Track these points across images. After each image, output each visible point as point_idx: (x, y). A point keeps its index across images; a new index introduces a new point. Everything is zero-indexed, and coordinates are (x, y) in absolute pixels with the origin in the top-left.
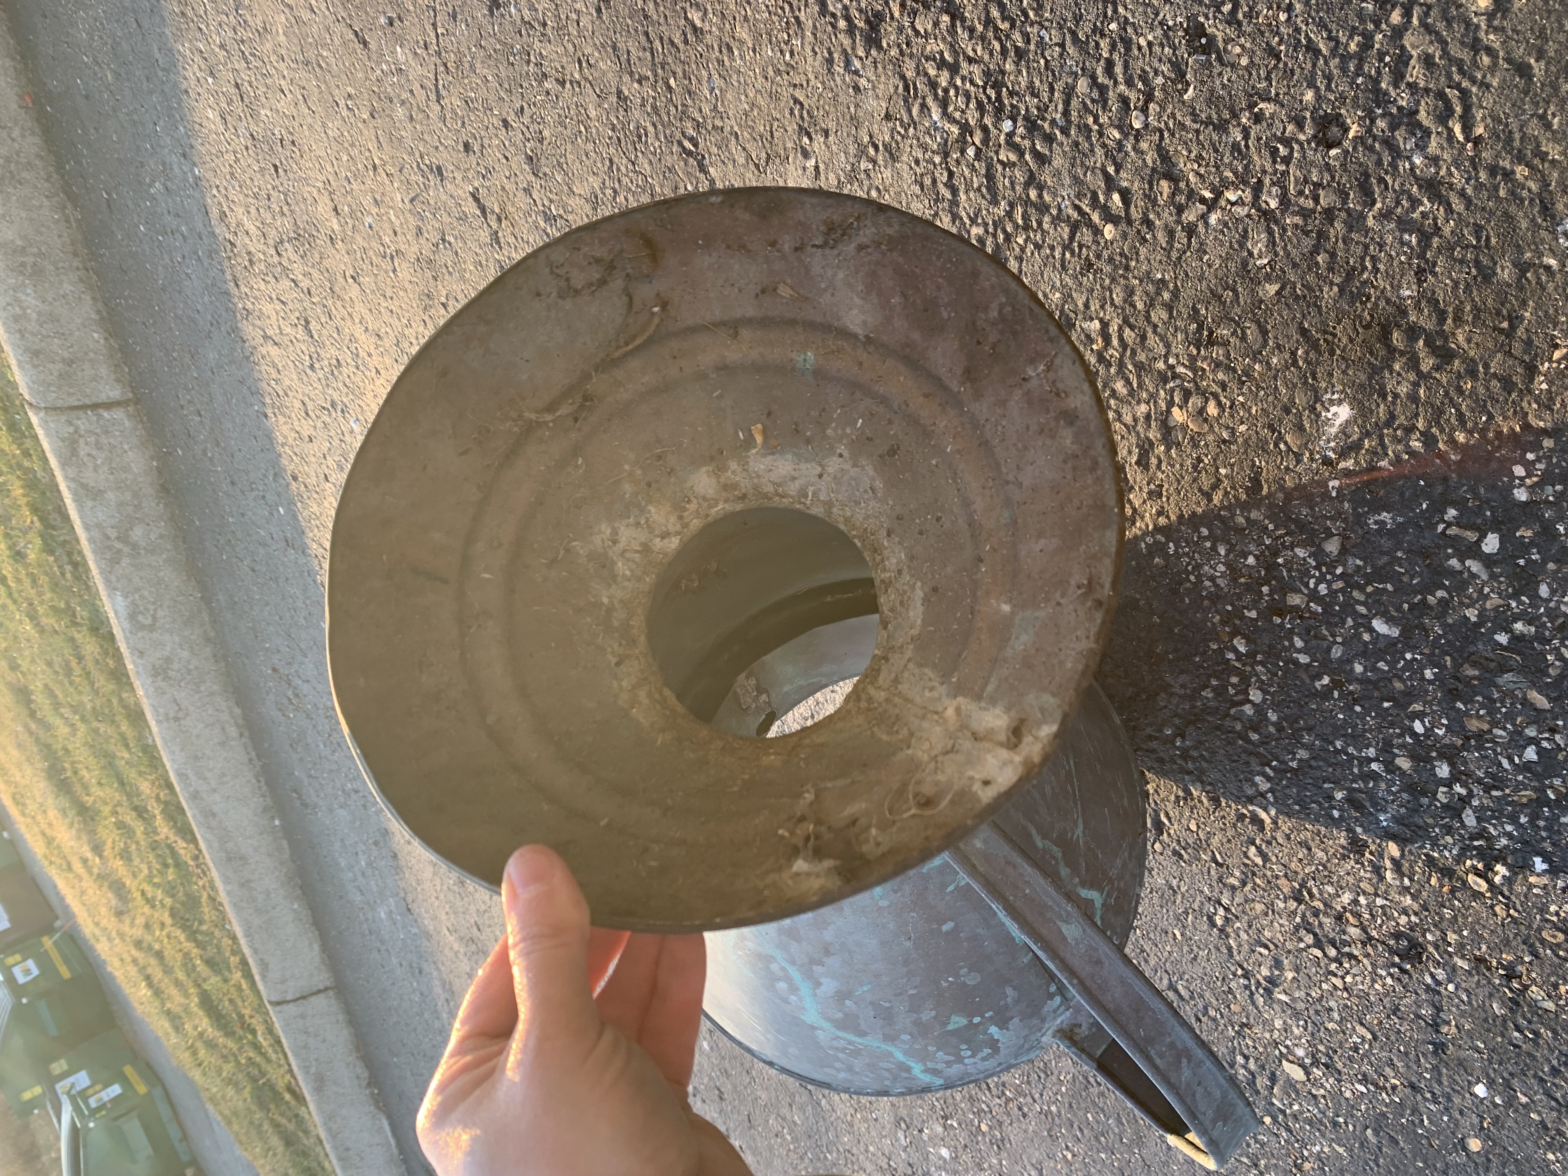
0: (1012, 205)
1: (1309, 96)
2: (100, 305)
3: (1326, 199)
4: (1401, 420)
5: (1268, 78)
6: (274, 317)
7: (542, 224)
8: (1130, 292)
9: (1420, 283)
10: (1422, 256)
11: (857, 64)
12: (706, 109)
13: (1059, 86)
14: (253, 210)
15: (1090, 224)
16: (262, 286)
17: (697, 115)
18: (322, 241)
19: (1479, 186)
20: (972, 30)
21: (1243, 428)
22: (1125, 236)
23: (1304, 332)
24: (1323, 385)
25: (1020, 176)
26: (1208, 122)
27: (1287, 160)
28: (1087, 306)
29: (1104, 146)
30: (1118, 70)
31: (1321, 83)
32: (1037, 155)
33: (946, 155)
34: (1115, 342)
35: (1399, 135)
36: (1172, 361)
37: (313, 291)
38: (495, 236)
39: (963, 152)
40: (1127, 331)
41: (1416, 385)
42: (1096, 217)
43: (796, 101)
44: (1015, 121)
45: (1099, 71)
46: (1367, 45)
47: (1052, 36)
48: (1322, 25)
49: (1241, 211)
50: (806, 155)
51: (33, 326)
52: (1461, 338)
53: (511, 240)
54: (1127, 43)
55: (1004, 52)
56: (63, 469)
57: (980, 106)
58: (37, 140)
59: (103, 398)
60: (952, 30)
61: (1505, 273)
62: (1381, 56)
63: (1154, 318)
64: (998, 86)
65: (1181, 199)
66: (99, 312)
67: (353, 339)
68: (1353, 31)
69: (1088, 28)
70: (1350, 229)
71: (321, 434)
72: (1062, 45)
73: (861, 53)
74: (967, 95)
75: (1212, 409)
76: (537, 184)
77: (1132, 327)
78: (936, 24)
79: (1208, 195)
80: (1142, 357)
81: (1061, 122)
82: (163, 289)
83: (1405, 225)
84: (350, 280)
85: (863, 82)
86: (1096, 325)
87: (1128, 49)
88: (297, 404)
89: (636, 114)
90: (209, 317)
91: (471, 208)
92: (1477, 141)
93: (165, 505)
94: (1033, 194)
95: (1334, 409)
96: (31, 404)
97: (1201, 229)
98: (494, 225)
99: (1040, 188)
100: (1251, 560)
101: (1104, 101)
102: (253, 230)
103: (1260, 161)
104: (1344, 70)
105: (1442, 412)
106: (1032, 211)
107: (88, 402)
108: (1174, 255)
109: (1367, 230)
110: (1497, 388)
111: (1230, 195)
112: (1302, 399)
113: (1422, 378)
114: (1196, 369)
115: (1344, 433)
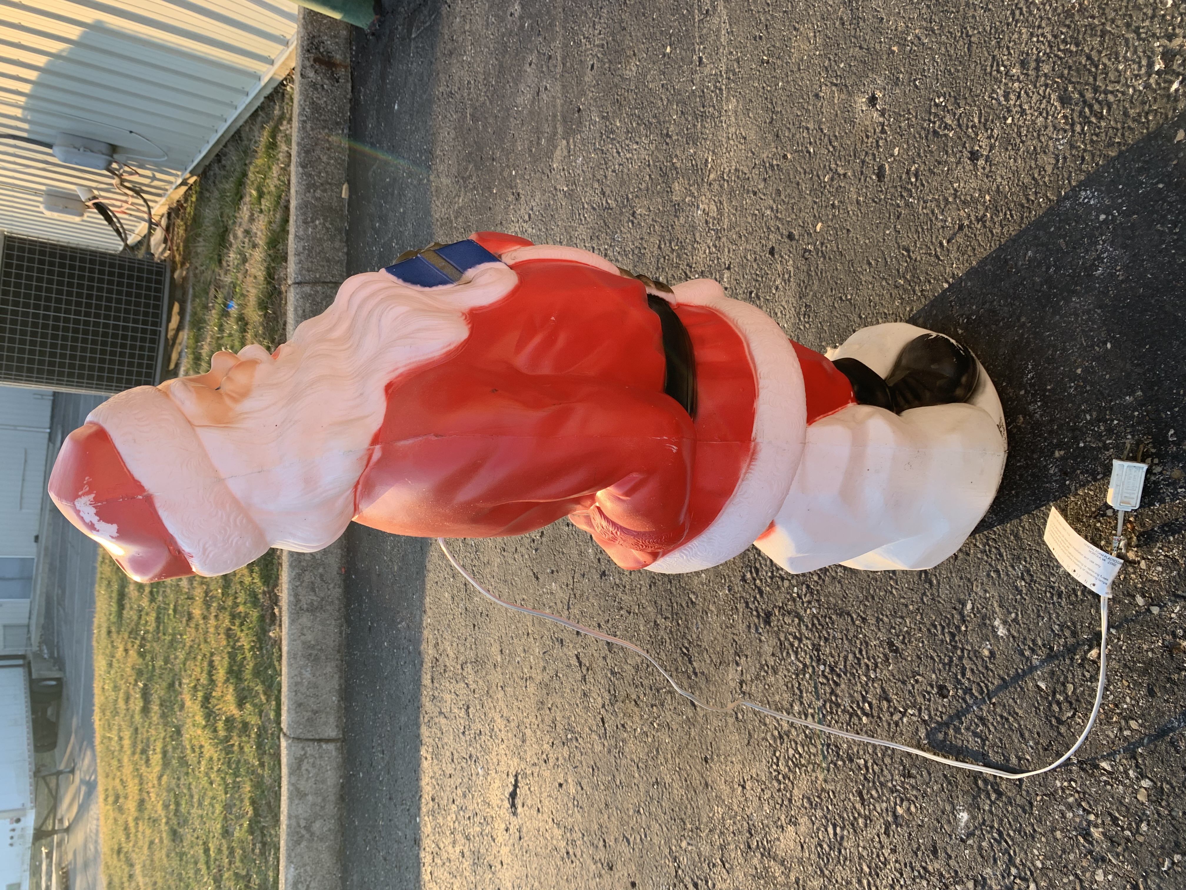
0: (825, 701)
1: (934, 676)
2: (342, 681)
3: (945, 719)
4: (988, 823)
5: (918, 667)
6: (449, 702)
7: (609, 675)
10: (983, 748)
11: (761, 630)
12: (694, 636)
13: (842, 655)
14: (455, 644)
15: (857, 716)
16: (447, 684)
17: (689, 638)
18: (489, 666)
19: (998, 722)
20: (807, 626)
21: (926, 819)
22: (871, 722)
23: (945, 776)
24: (956, 802)
25: (828, 690)
26: (899, 680)
27: (929, 700)
28: (858, 752)
29: (861, 683)
30: (864, 653)
31: (937, 671)
32: (834, 682)
33: (797, 675)
34: (871, 771)
35: (968, 697)
36: (894, 783)
37: (477, 691)
38: (584, 678)
39: (804, 675)
40: (875, 766)
41: (991, 806)
42: (859, 712)
43: (734, 640)
44: (825, 665)
45: (857, 652)
46: (951, 660)
47: (838, 635)
48: (934, 650)
49: (915, 719)
50: (738, 664)
51: (303, 689)
52: (1004, 787)
53: (592, 681)
54: (867, 644)
55: (820, 637)
56: (289, 777)
57: (811, 657)
58: (340, 590)
59: (325, 736)
60: (799, 625)
62: (957, 665)
63: (886, 762)
64: (818, 650)
65: (892, 710)
66: (340, 685)
67: (493, 720)
68: (945, 655)
69: (852, 635)
70: (956, 732)
71: (458, 773)
72: (842, 639)
73: (762, 626)
74: (805, 651)
75: (913, 809)
76: (610, 656)
77: (877, 765)
78: (793, 621)
79: (902, 710)
80: (882, 779)
81: (844, 670)
82: (386, 678)
83: (975, 734)
84: (500, 688)
85: (763, 638)
87: (867, 646)
88: (448, 754)
89: (662, 633)
90: (409, 697)
91: (574, 662)
92: (994, 704)
93: (339, 809)
94: (833, 698)
95: (961, 814)
96: (285, 735)
97: (901, 724)
98: (585, 672)
99: (837, 696)
101: (860, 664)
102: (451, 655)
103: (920, 699)
104: (945, 669)
105: (1003, 820)
106: (833, 705)
107: (317, 737)
108: (891, 734)
109: (962, 734)
110: (1020, 811)
111: (910, 711)
112: (948, 808)
113: (993, 803)
114: (904, 788)
115: (967, 826)
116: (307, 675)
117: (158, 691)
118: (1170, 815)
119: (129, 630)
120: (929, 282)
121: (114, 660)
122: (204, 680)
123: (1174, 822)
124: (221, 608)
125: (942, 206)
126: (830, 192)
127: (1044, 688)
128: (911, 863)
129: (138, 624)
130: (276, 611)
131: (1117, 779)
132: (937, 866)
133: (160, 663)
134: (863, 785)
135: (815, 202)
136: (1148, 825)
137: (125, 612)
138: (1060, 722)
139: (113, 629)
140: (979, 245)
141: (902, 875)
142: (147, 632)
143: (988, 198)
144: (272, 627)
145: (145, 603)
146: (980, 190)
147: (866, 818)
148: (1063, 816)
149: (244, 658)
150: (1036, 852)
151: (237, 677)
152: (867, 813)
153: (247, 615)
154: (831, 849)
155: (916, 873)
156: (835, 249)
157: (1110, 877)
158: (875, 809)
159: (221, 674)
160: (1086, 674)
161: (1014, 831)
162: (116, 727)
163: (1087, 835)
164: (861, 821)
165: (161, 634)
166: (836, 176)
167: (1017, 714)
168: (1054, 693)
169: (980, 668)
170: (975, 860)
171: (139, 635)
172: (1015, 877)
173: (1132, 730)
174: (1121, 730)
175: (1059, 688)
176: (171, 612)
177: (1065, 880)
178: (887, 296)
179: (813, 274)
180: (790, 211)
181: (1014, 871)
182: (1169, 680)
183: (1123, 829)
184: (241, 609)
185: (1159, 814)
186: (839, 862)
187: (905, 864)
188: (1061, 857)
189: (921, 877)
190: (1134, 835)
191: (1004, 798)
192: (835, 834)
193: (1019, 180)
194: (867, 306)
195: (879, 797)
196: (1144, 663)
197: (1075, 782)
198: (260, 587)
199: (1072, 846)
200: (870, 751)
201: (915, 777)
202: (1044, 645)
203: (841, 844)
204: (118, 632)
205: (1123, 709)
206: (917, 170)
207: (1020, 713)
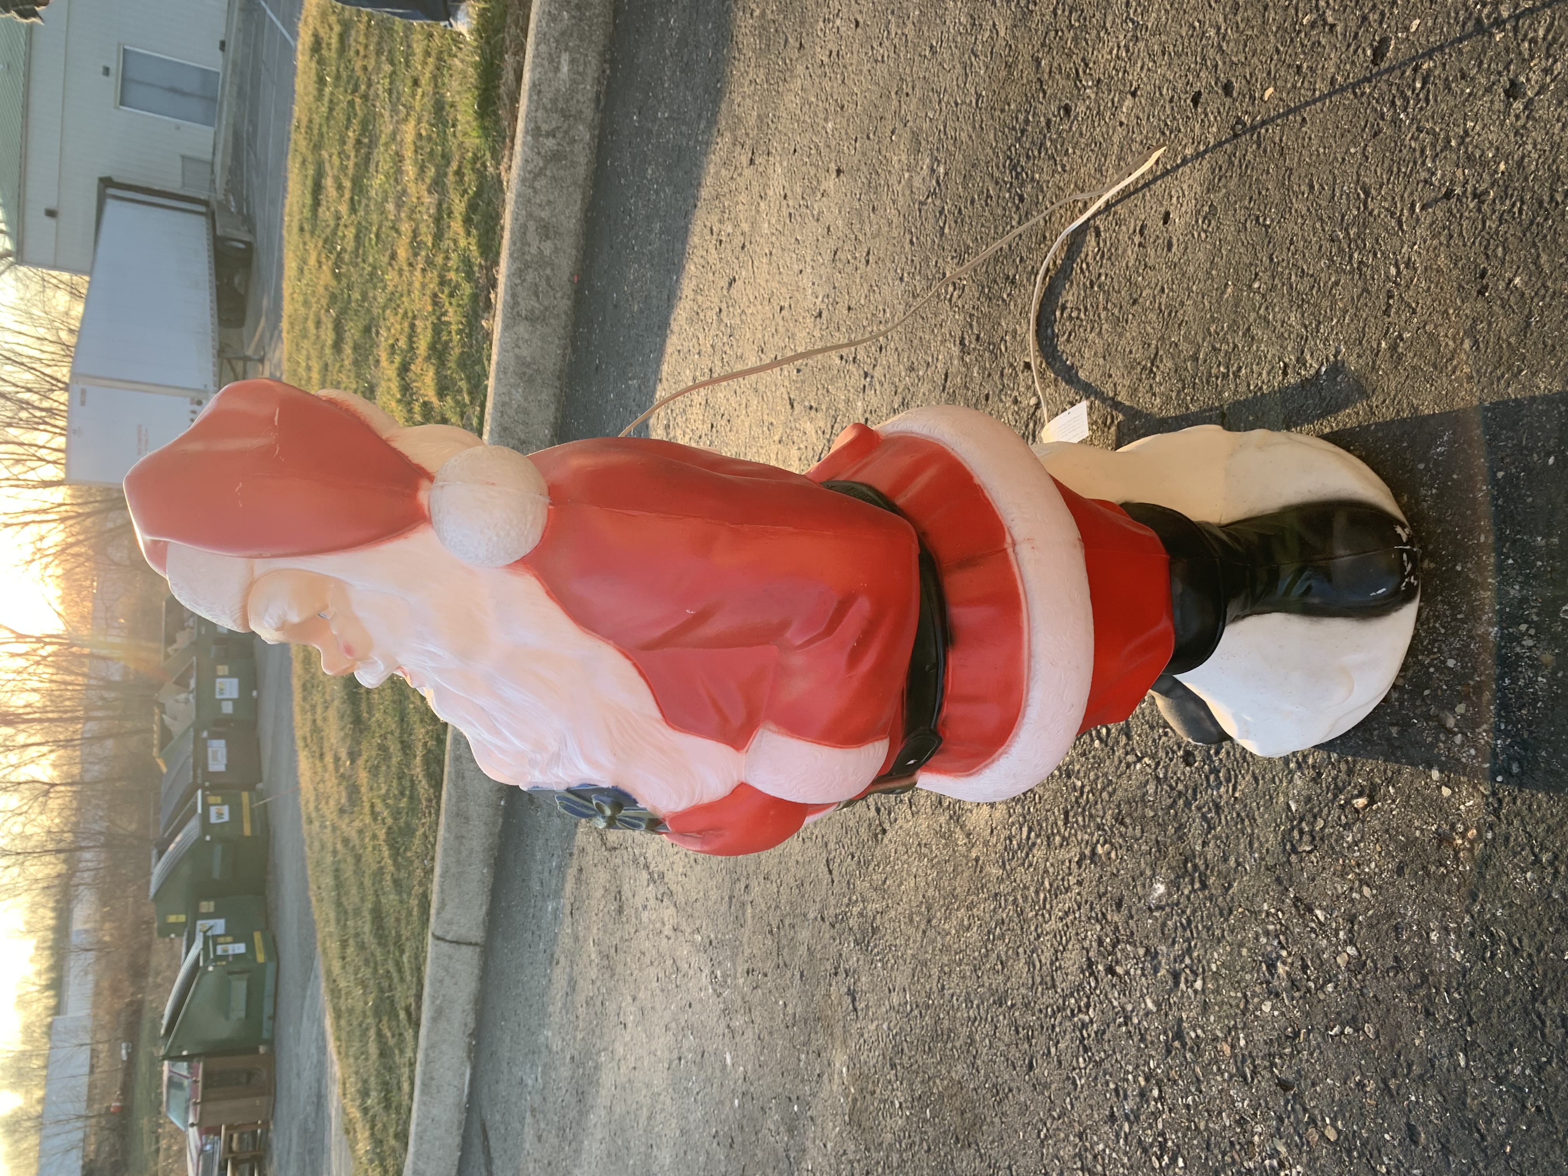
3: (1180, 787)
4: (1181, 906)
8: (1097, 778)
9: (1203, 847)
19: (1232, 818)
21: (1122, 872)
22: (1102, 750)
23: (1157, 842)
24: (1158, 871)
26: (1148, 722)
27: (1171, 760)
35: (1212, 778)
36: (1104, 821)
41: (1191, 892)
49: (1149, 771)
52: (1211, 881)
58: (569, 303)
61: (1232, 863)
70: (1185, 806)
75: (1113, 855)
79: (1139, 754)
80: (1093, 811)
83: (1204, 817)
86: (1079, 784)
92: (1236, 798)
95: (1159, 885)
97: (1132, 768)
100: (1108, 940)
103: (1161, 754)
105: (1197, 911)
108: (1119, 772)
109: (1191, 811)
110: (1217, 912)
111: (1146, 760)
112: (1148, 873)
113: (1193, 891)
114: (1112, 832)
115: (1160, 898)
116: (518, 396)
117: (353, 331)
118: (1361, 990)
119: (324, 236)
120: (1375, 254)
121: (306, 268)
122: (402, 343)
123: (1361, 998)
124: (429, 262)
125: (1438, 149)
126: (1302, 45)
127: (1294, 808)
128: (1092, 903)
129: (334, 234)
130: (492, 296)
131: (1324, 932)
132: (1116, 918)
133: (356, 295)
134: (1072, 807)
135: (1278, 51)
136: (1335, 987)
137: (320, 210)
138: (1294, 850)
139: (307, 227)
140: (1461, 234)
141: (1079, 908)
142: (343, 250)
143: (1502, 167)
144: (486, 315)
145: (344, 209)
146: (1497, 149)
147: (1064, 838)
148: (1257, 937)
149: (451, 340)
150: (1216, 955)
151: (439, 358)
152: (1067, 834)
153: (457, 286)
154: (1019, 848)
155: (1094, 915)
156: (1277, 140)
157: (1276, 1013)
158: (1076, 835)
159: (423, 345)
160: (1343, 817)
161: (1204, 927)
162: (304, 352)
163: (1272, 967)
164: (1058, 839)
165: (359, 260)
166: (1320, 23)
167: (1255, 820)
168: (1302, 820)
169: (1238, 755)
170: (1155, 932)
171: (335, 248)
172: (1186, 966)
173: (1362, 896)
174: (1351, 889)
175: (1309, 817)
176: (373, 236)
177: (1232, 994)
178: (1316, 248)
179: (1236, 163)
180: (1241, 47)
181: (1187, 961)
182: (1424, 868)
183: (1308, 979)
184: (452, 275)
185: (1350, 983)
186: (1023, 864)
187: (1086, 902)
188: (1238, 972)
189: (1097, 920)
190: (1317, 990)
191: (1207, 892)
192: (1028, 838)
193: (1554, 161)
194: (1285, 247)
195: (1084, 826)
196: (1407, 838)
197: (1283, 914)
198: (477, 259)
199: (1253, 968)
200: (1092, 778)
201: (1127, 827)
202: (1314, 767)
203: (1030, 849)
204: (312, 233)
205: (1363, 871)
206: (1429, 70)
207: (1259, 821)
